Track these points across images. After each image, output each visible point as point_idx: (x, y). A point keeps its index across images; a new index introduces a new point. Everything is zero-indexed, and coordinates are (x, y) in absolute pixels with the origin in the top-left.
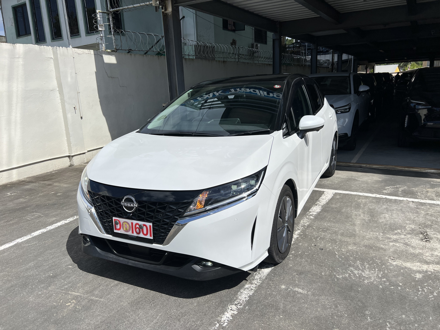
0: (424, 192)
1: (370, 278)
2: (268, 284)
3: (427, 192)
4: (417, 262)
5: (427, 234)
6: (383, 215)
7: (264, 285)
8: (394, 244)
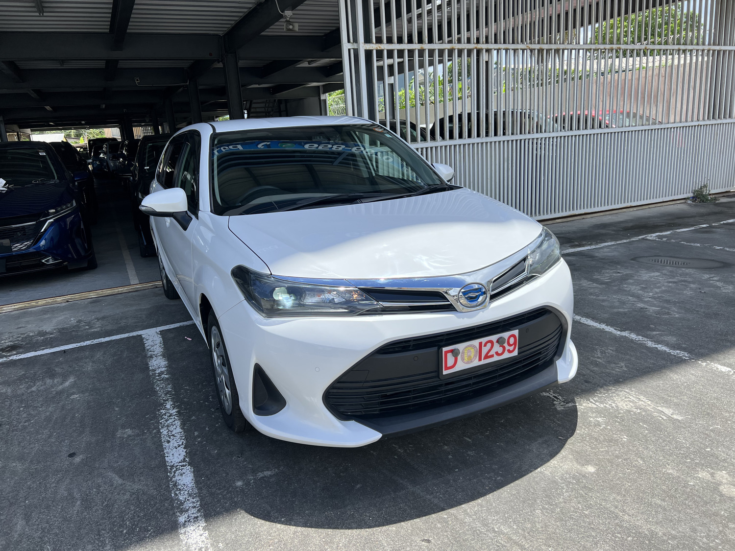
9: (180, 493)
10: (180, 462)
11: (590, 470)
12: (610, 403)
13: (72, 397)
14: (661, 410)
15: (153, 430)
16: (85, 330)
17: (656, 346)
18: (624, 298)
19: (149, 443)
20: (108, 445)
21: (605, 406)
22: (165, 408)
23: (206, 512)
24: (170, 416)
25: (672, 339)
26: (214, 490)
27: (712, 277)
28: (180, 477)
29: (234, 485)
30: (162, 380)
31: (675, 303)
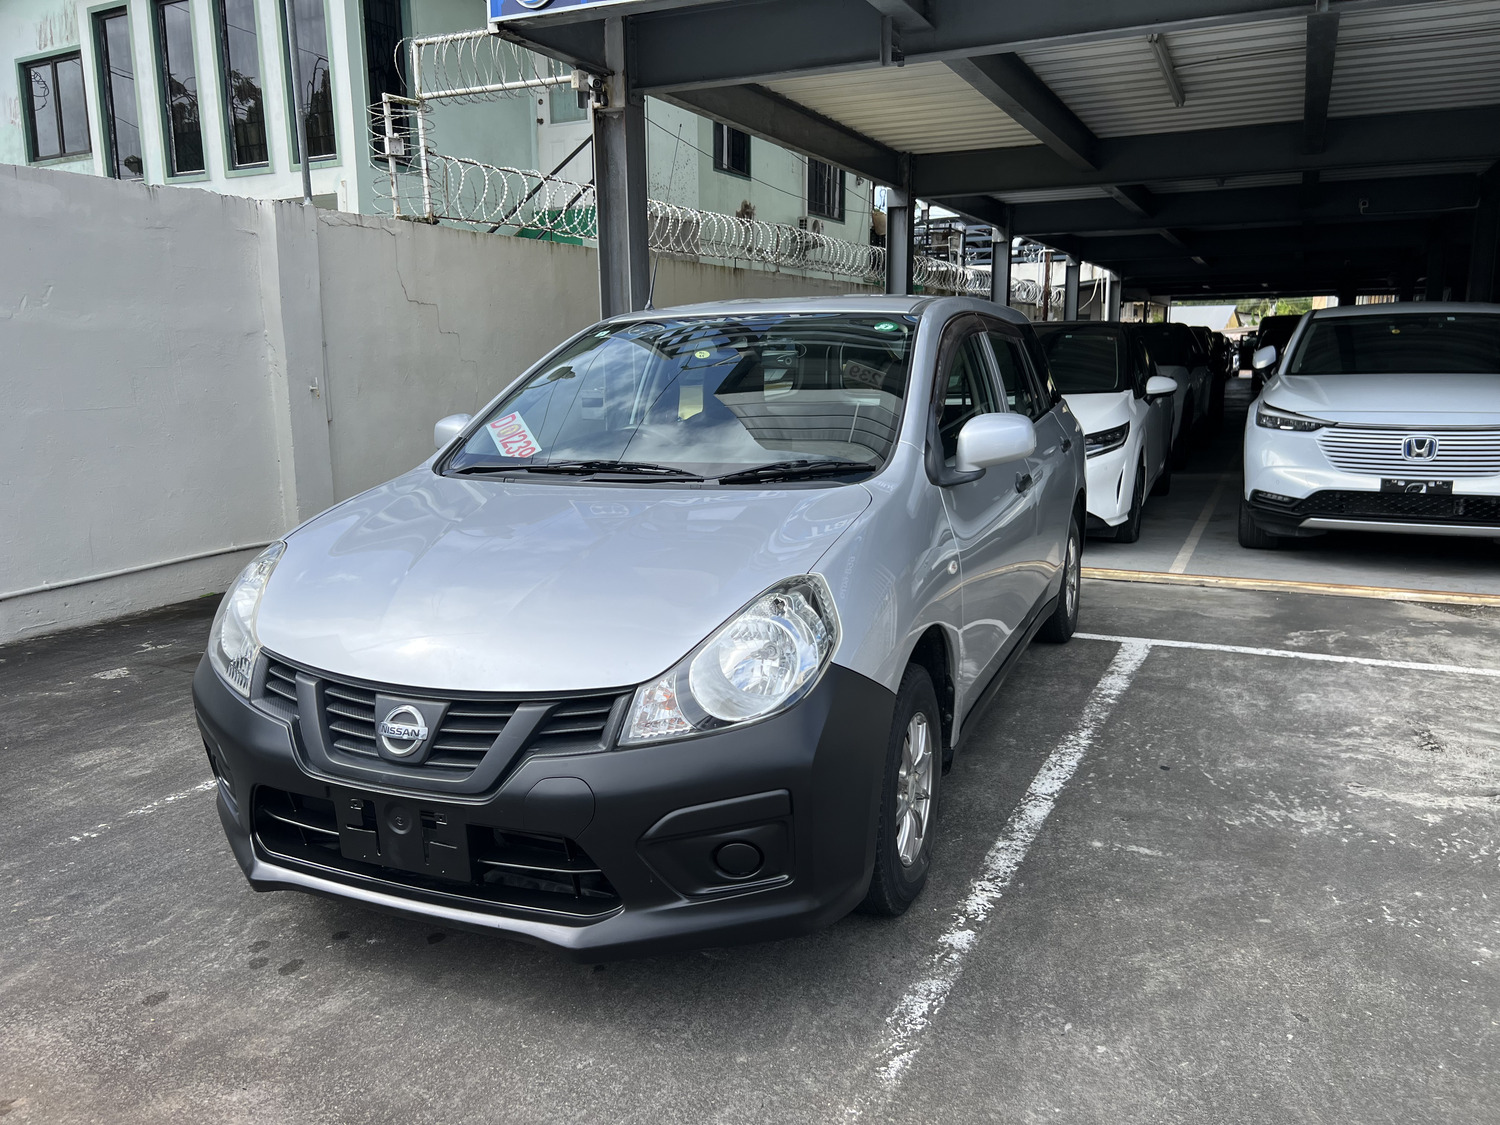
0: (1396, 645)
1: (1311, 824)
2: (1055, 839)
3: (1406, 644)
4: (1422, 792)
5: (1430, 736)
6: (1303, 695)
7: (1047, 842)
8: (1352, 755)
9: (1019, 821)
10: (1045, 794)
15: (1043, 751)
22: (1078, 736)
23: (1032, 850)
24: (1076, 745)
26: (1060, 836)
28: (1032, 808)
29: (1089, 842)
30: (1102, 704)
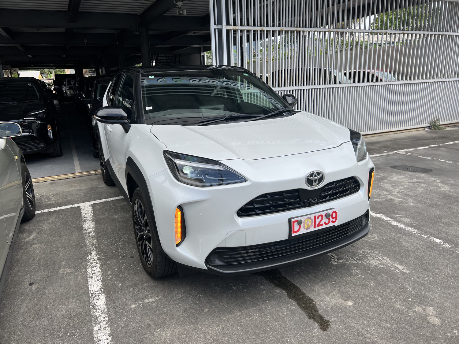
9: (96, 311)
10: (98, 291)
11: (349, 304)
12: (365, 261)
13: (34, 246)
14: (396, 266)
15: (83, 269)
16: (45, 202)
17: (397, 224)
18: (380, 192)
19: (79, 278)
20: (54, 278)
21: (362, 263)
22: (91, 255)
23: (111, 324)
24: (94, 260)
25: (407, 220)
26: (117, 310)
27: (436, 180)
28: (97, 301)
29: (130, 307)
30: (91, 237)
31: (411, 196)
